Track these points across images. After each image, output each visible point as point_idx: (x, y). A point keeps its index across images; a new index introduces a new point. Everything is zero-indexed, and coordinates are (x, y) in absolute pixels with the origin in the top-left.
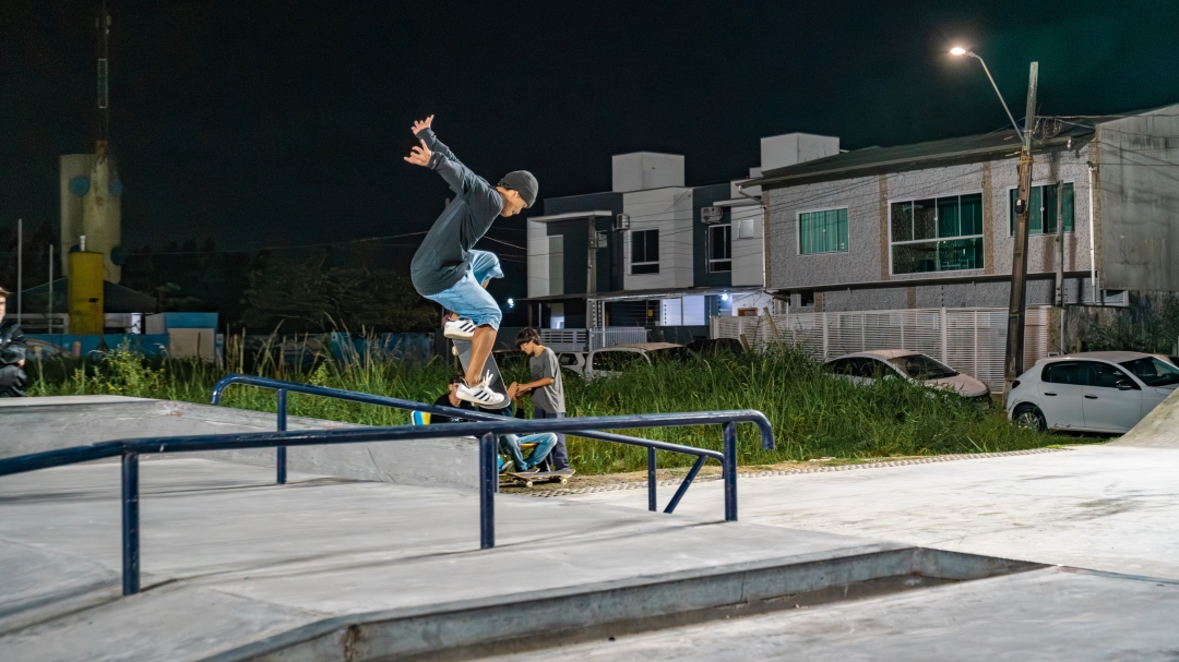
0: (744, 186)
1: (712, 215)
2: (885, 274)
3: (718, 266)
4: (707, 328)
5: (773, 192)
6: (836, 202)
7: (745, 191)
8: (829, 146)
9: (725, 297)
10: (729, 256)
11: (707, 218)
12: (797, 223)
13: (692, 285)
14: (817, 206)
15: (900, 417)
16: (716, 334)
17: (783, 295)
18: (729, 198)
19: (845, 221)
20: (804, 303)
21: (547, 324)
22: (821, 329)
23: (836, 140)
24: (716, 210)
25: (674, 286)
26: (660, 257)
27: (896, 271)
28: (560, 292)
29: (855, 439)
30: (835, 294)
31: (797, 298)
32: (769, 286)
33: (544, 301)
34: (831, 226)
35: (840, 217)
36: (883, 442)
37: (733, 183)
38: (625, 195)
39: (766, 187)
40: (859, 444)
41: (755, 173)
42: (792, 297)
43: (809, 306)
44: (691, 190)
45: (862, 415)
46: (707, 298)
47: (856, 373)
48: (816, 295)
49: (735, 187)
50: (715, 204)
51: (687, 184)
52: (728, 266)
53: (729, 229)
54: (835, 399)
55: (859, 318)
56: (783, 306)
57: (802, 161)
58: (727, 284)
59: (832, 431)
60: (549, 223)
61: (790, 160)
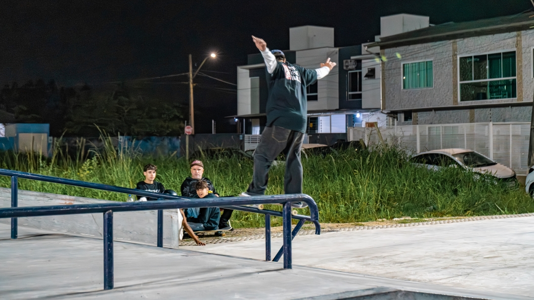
0: (369, 47)
1: (350, 65)
2: (456, 101)
3: (354, 96)
4: (345, 135)
5: (386, 50)
6: (426, 56)
7: (370, 50)
8: (422, 22)
9: (358, 115)
10: (360, 90)
11: (347, 66)
12: (402, 69)
13: (338, 108)
14: (414, 59)
15: (455, 192)
16: (351, 138)
17: (393, 114)
18: (360, 54)
19: (431, 68)
20: (406, 119)
21: (249, 131)
22: (416, 135)
23: (427, 18)
24: (353, 61)
25: (326, 108)
26: (319, 90)
27: (462, 100)
28: (257, 112)
29: (427, 205)
30: (424, 114)
31: (402, 116)
32: (384, 108)
33: (247, 118)
34: (422, 72)
35: (428, 66)
36: (444, 207)
37: (363, 45)
38: (297, 52)
39: (382, 48)
40: (428, 208)
41: (377, 38)
42: (399, 115)
43: (409, 121)
44: (337, 49)
45: (431, 191)
46: (346, 115)
47: (430, 163)
48: (413, 114)
49: (364, 48)
50: (352, 58)
51: (336, 46)
52: (360, 96)
53: (360, 73)
54: (414, 180)
55: (439, 129)
56: (393, 121)
57: (406, 31)
58: (359, 107)
59: (412, 200)
60: (251, 70)
61: (398, 31)
